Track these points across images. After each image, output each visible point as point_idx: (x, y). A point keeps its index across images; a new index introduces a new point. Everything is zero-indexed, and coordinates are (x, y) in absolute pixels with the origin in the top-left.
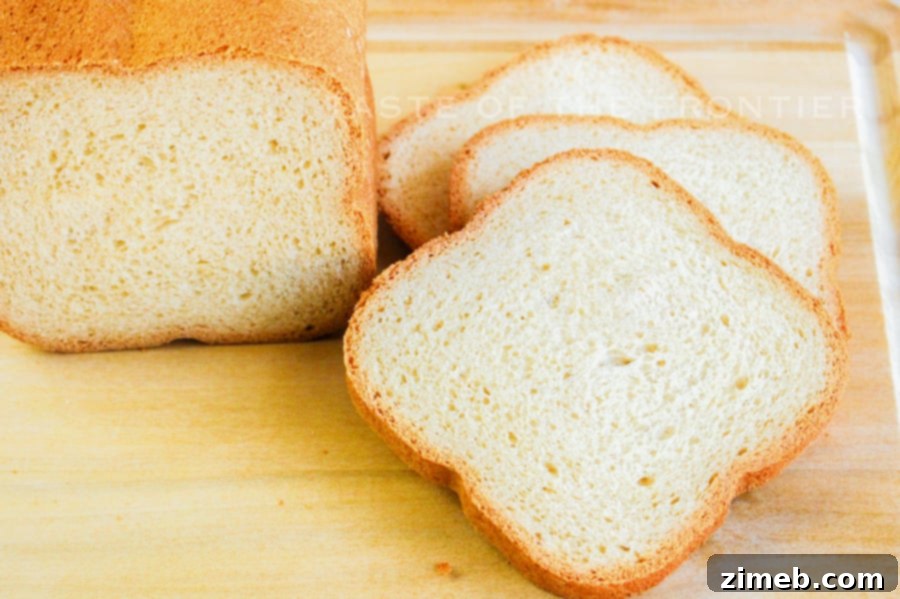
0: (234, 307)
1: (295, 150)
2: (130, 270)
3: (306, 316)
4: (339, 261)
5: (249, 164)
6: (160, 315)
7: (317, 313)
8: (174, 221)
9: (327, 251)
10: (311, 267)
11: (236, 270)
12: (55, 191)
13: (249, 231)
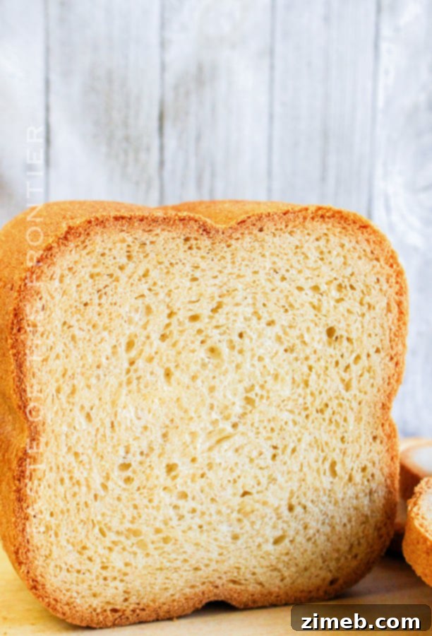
0: (268, 554)
1: (348, 339)
2: (176, 507)
3: (333, 565)
4: (367, 491)
5: (307, 358)
6: (197, 569)
7: (343, 560)
8: (227, 437)
9: (358, 477)
10: (343, 499)
11: (276, 505)
12: (124, 391)
13: (294, 450)
